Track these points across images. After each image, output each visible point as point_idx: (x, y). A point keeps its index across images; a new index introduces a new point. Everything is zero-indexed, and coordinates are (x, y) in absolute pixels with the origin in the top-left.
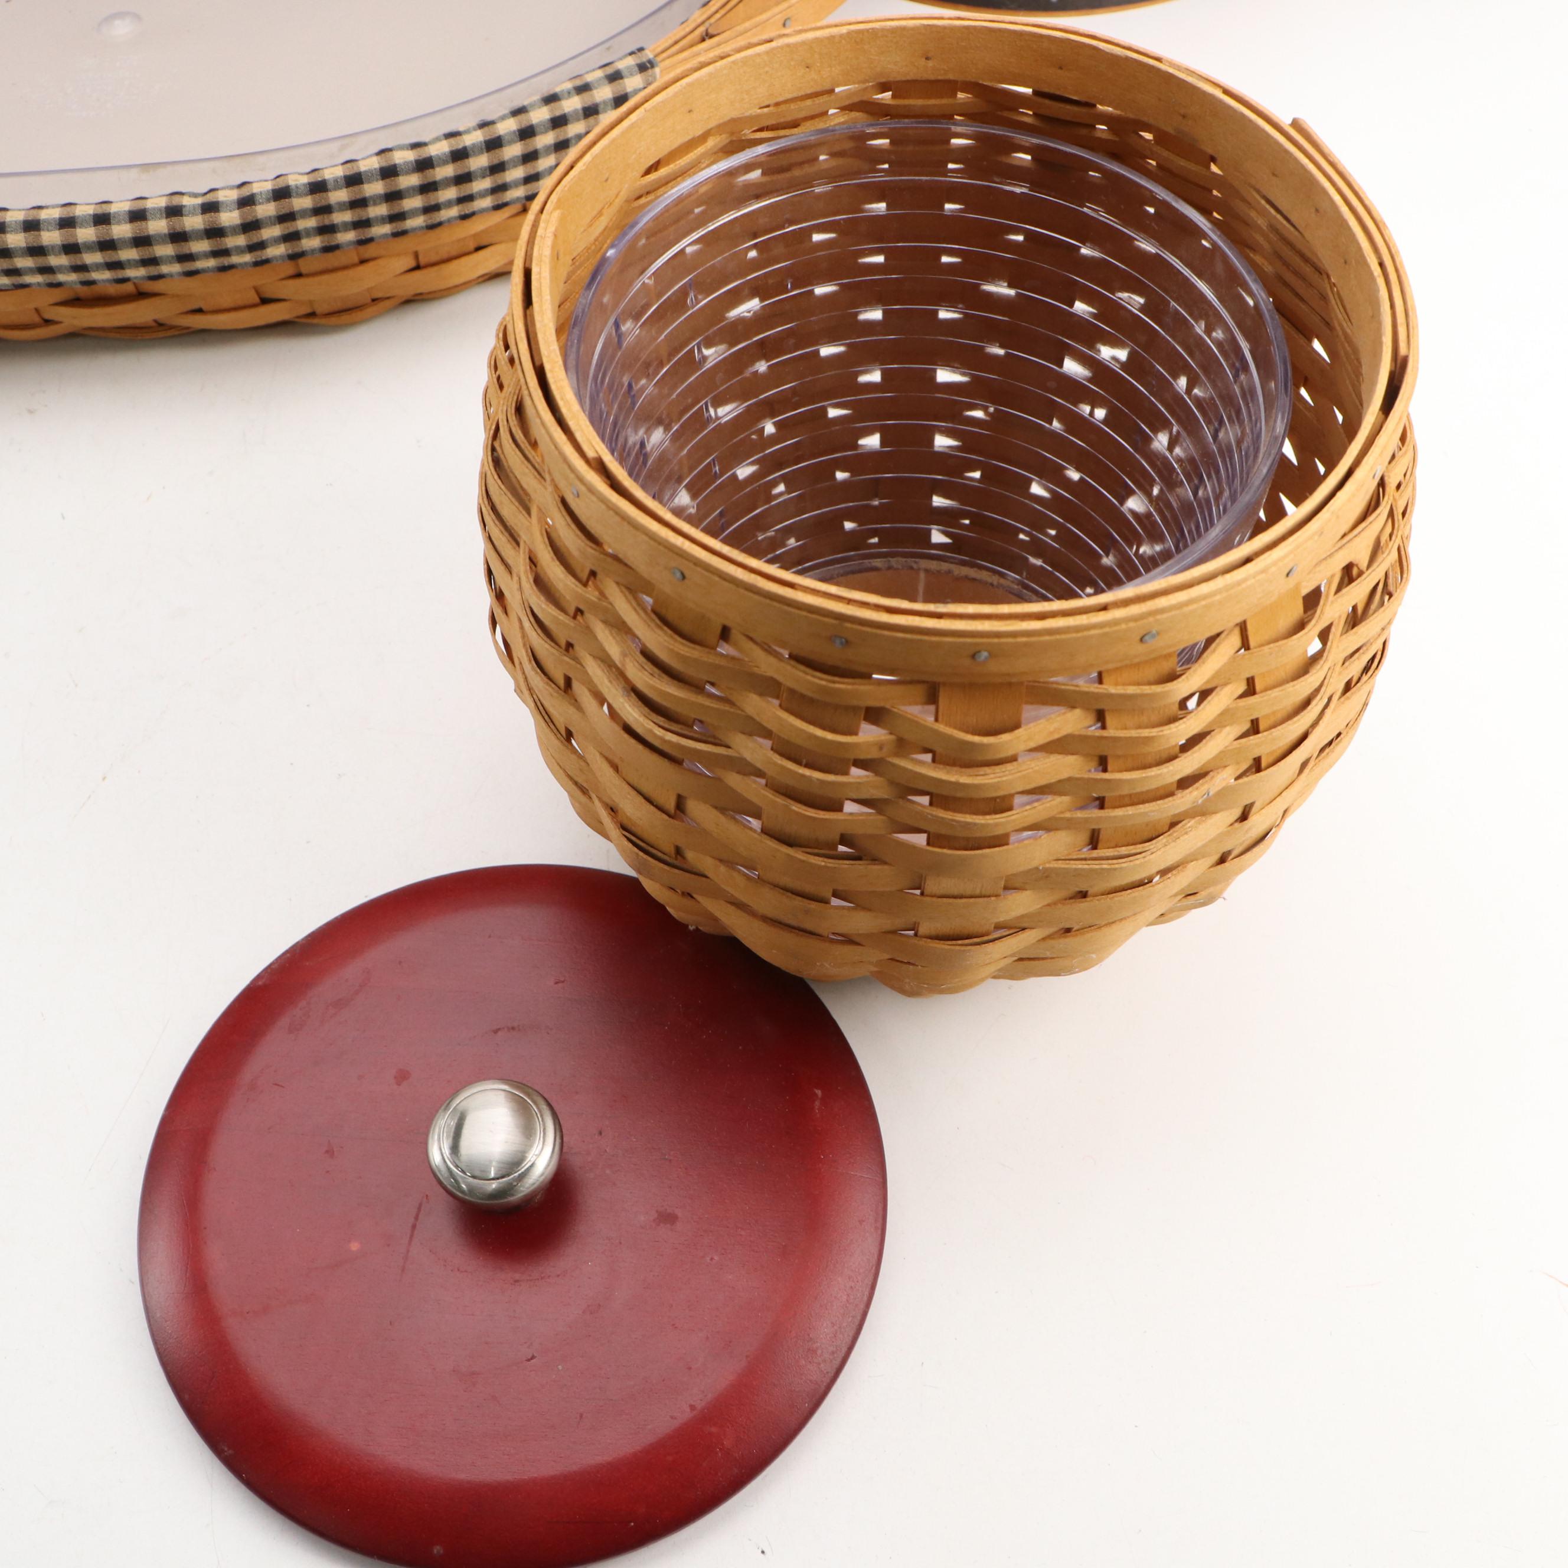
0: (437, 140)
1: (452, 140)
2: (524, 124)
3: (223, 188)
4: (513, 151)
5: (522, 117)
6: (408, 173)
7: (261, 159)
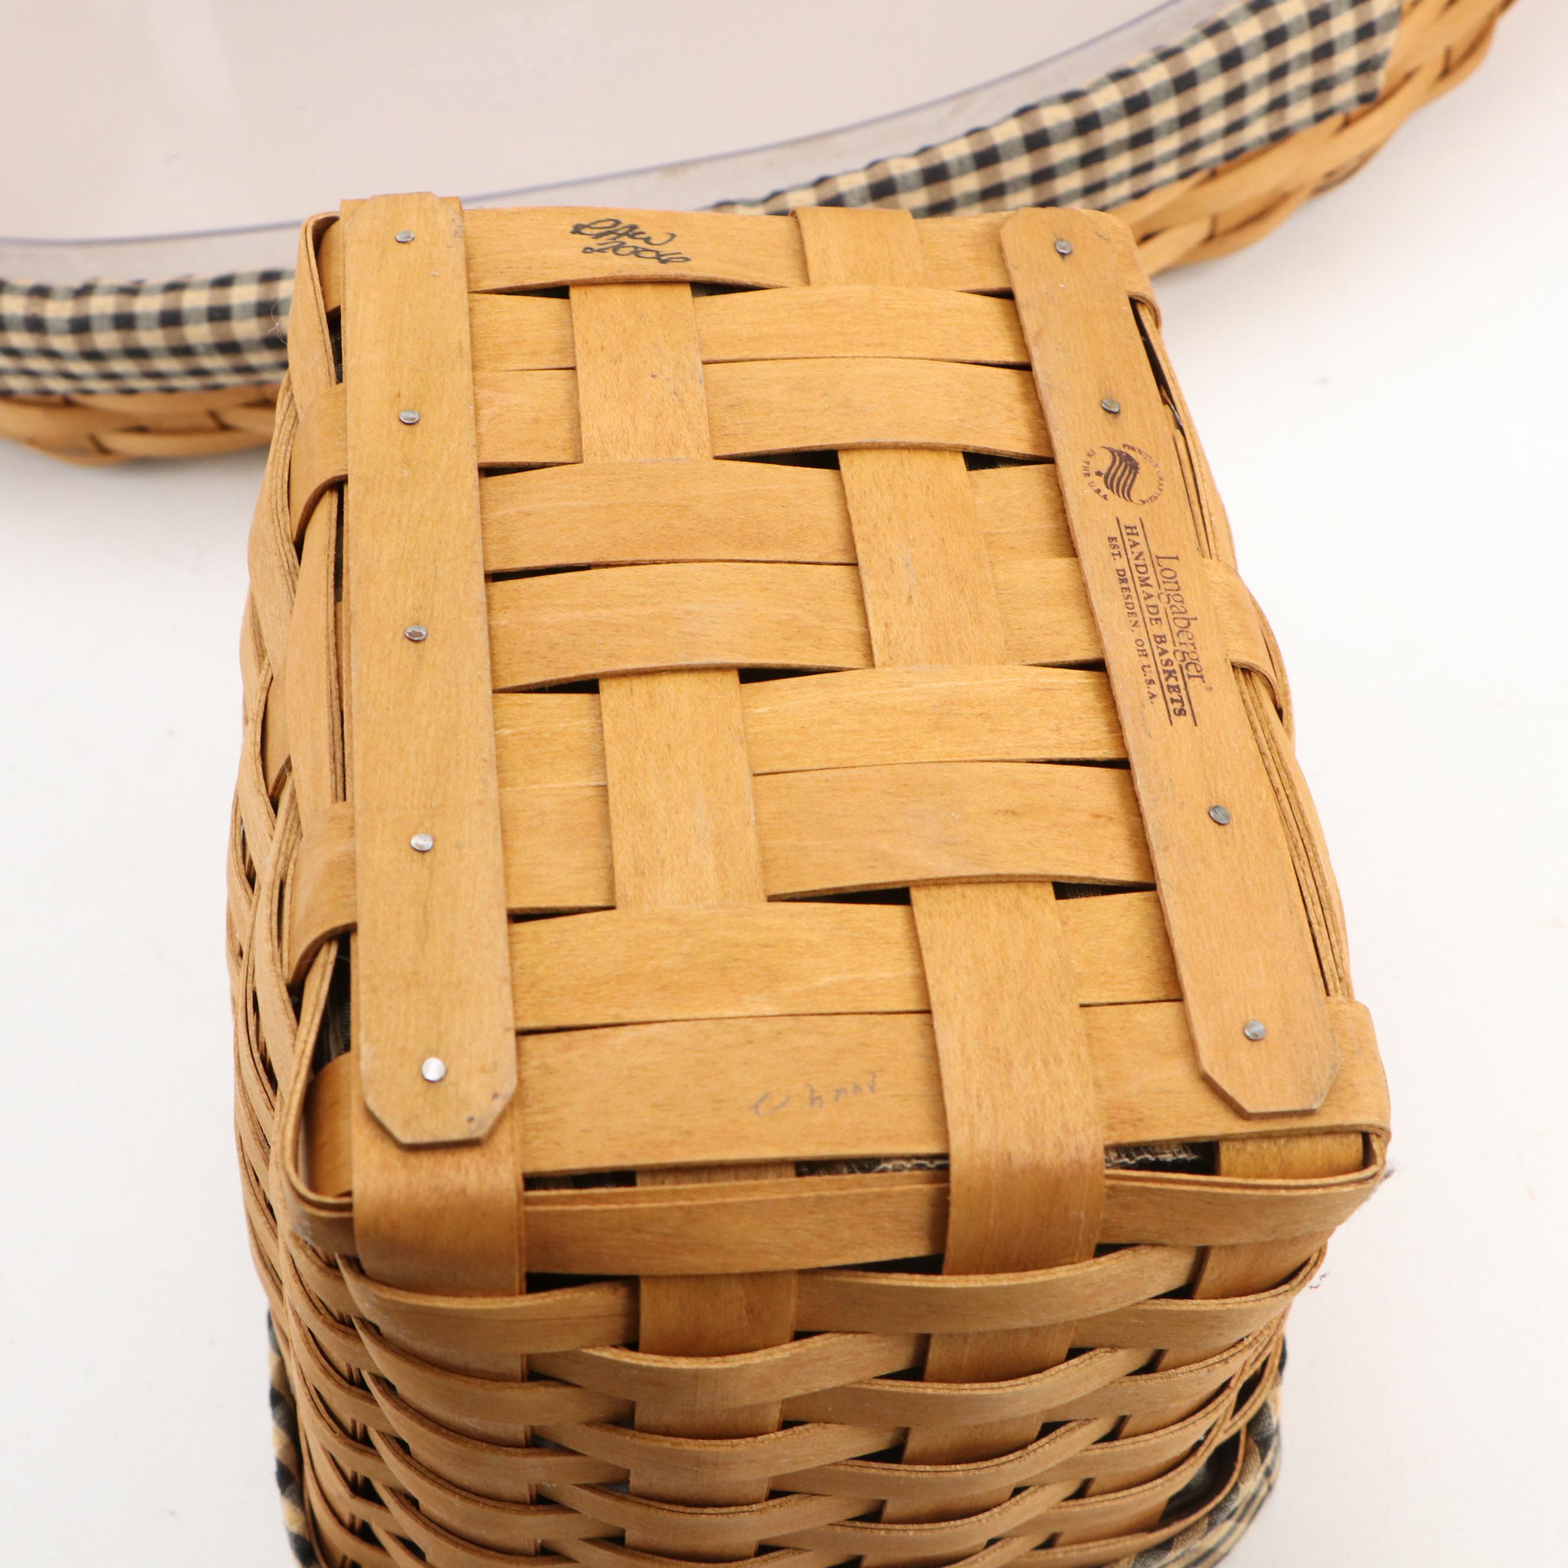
0: (1098, 85)
1: (1124, 83)
2: (1227, 47)
3: (793, 189)
4: (1212, 89)
5: (1222, 37)
6: (1065, 138)
7: (839, 140)
